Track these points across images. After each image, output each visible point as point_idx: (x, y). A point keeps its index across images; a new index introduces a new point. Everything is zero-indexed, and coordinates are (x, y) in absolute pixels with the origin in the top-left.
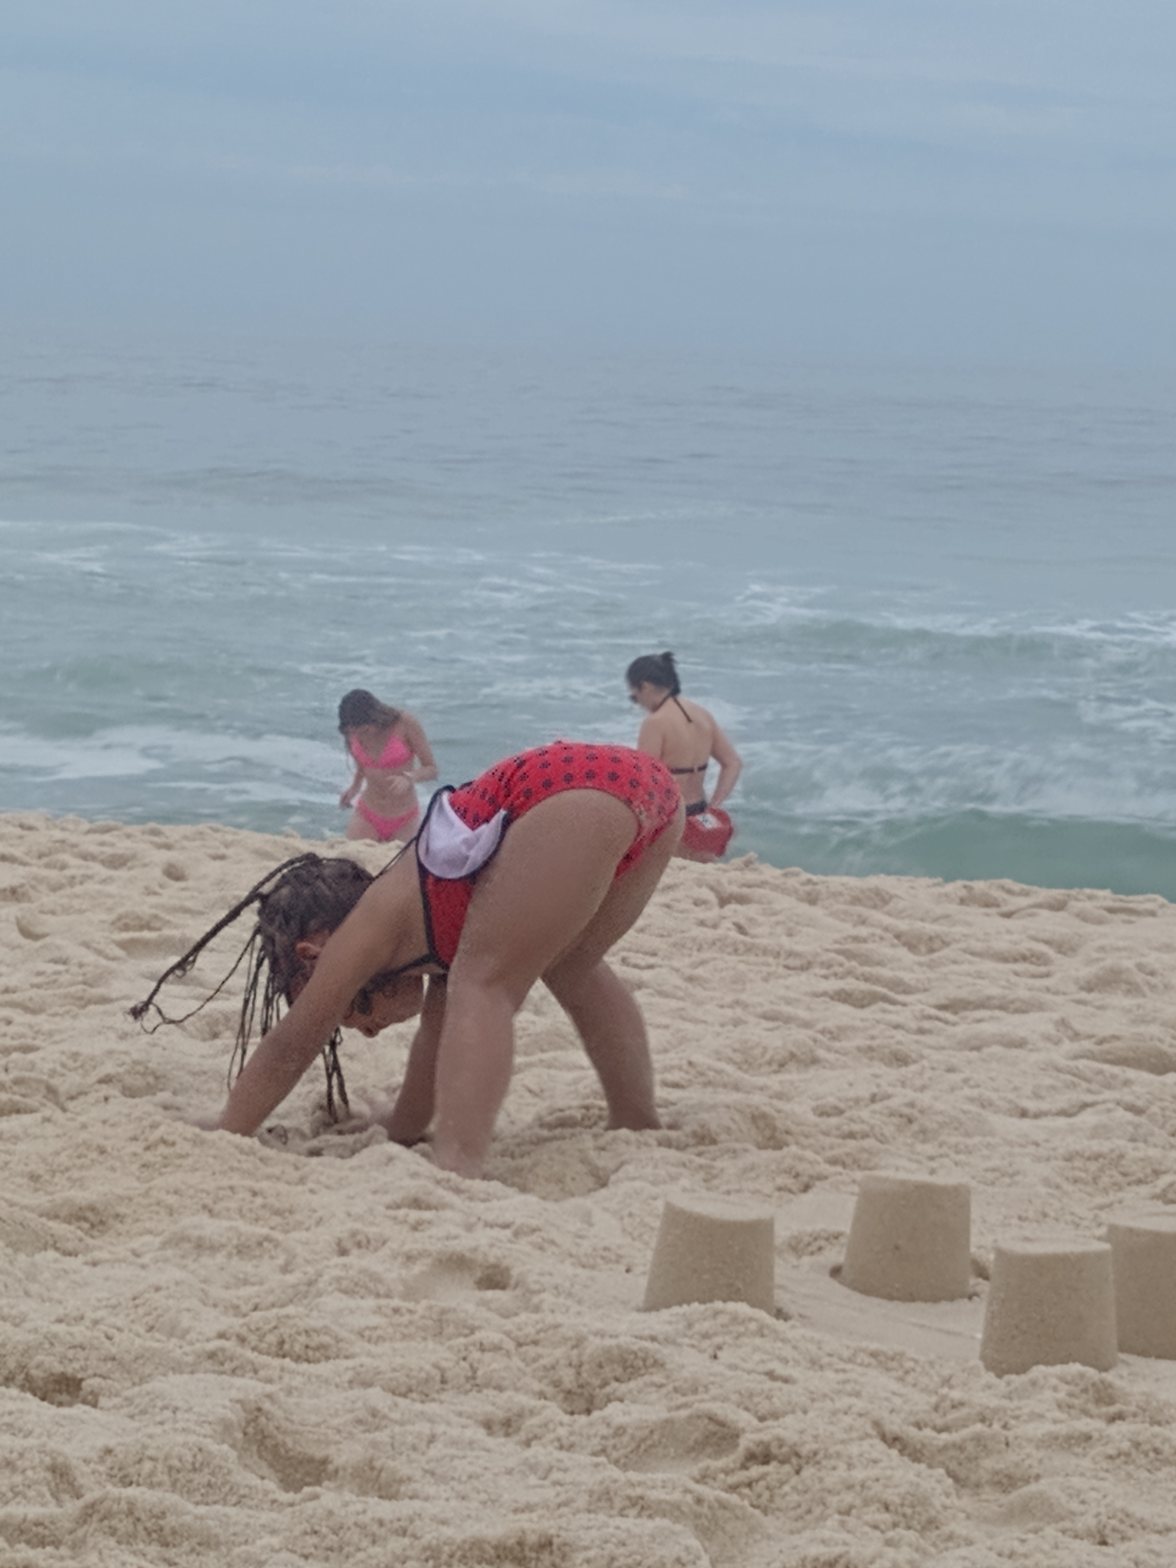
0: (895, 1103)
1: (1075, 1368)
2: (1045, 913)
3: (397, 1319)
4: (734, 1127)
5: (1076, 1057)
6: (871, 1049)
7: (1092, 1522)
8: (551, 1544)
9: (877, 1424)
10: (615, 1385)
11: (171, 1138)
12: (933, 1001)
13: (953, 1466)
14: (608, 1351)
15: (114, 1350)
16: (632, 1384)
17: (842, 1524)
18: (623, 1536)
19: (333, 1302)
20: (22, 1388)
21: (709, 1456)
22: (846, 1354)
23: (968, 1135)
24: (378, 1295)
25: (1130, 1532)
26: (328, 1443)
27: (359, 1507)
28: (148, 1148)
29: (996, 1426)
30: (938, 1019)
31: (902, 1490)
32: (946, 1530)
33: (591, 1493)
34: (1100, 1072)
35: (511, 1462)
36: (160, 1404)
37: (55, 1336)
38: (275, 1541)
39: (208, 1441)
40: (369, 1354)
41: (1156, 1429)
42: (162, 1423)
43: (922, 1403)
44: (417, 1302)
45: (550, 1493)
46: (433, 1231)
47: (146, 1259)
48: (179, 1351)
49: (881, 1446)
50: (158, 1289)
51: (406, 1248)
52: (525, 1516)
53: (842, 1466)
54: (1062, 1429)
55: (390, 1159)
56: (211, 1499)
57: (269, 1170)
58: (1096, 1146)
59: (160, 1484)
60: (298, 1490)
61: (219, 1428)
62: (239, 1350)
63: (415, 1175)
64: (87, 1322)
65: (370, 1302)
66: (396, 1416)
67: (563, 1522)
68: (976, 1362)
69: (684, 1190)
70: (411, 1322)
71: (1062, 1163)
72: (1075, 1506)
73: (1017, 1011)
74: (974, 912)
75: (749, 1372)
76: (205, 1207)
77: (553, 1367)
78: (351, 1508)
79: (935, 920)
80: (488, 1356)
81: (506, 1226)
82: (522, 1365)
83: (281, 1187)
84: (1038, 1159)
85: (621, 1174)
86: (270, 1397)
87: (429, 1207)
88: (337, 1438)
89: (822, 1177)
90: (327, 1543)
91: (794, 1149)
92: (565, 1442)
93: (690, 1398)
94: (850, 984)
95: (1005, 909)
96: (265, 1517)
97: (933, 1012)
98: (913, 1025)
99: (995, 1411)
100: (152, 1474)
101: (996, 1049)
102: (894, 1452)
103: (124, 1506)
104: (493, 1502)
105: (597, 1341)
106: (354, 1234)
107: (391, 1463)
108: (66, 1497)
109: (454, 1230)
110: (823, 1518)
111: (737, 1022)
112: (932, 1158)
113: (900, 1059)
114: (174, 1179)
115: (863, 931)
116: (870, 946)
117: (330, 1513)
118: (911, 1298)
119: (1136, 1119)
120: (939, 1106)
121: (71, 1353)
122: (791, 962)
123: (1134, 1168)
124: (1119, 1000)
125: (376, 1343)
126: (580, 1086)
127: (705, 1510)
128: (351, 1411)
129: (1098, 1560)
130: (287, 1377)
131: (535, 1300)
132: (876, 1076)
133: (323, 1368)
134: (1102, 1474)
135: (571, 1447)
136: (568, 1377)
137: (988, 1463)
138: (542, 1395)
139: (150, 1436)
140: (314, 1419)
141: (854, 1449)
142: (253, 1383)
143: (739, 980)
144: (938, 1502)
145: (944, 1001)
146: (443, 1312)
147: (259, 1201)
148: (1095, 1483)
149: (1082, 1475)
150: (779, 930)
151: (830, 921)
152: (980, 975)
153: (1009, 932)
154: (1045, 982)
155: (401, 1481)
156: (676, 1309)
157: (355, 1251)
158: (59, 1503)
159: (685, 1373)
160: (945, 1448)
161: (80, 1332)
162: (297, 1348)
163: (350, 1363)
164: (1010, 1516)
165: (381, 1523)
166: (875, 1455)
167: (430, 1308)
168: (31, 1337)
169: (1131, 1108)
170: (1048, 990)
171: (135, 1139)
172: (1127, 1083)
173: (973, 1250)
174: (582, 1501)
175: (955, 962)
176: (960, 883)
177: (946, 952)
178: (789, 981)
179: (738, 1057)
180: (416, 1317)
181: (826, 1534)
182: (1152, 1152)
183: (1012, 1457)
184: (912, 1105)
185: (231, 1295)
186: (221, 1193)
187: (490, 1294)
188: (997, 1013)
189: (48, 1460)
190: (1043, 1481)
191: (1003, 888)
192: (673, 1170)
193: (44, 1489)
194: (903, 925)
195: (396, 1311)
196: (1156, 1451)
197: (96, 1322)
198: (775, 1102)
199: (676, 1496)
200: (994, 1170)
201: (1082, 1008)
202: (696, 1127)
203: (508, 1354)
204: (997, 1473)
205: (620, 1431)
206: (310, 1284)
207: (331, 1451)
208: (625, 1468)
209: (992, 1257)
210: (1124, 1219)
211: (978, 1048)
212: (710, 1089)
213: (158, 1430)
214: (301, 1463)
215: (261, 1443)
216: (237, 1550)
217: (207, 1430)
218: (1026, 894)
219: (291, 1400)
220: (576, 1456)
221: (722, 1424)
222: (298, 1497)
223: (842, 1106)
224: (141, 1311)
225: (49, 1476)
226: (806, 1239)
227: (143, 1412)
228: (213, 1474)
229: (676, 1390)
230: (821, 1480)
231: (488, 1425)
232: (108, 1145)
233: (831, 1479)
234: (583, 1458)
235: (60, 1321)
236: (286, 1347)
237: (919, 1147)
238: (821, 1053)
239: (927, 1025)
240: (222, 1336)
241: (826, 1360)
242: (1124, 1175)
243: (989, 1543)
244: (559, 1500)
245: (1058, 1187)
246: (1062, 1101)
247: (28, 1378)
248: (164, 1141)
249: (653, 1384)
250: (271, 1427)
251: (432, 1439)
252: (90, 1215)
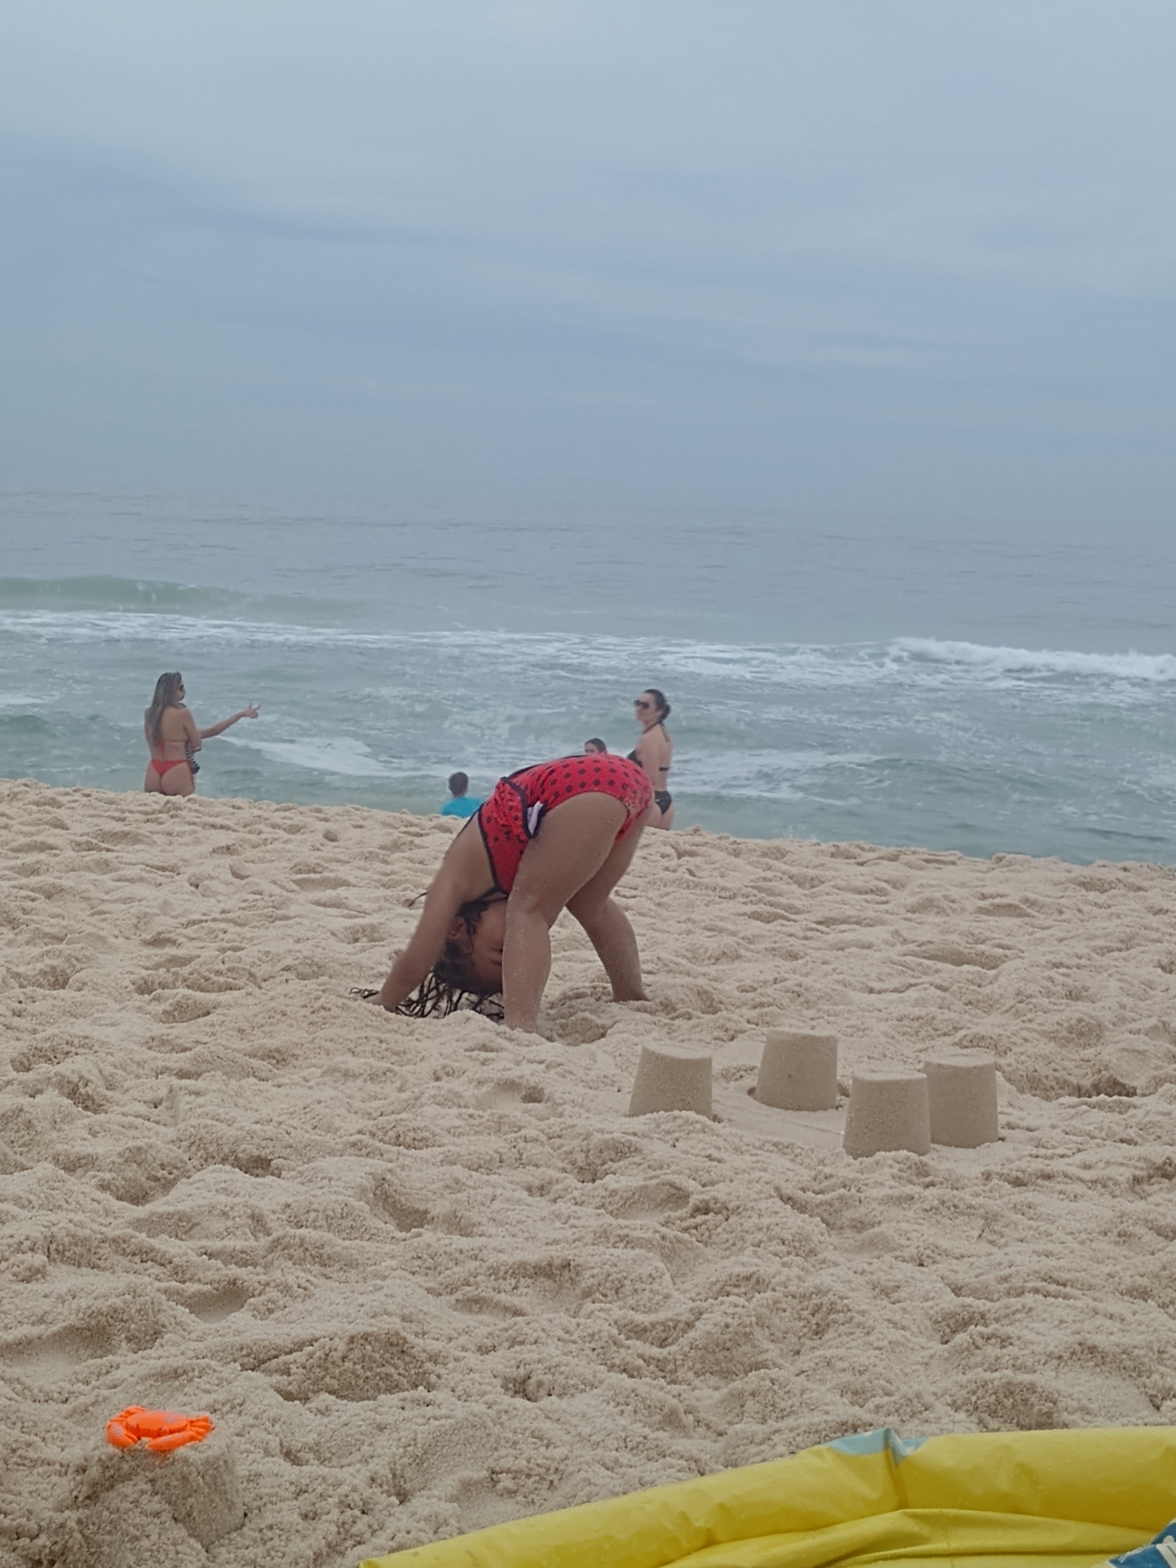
0: (789, 984)
1: (904, 1153)
2: (885, 862)
3: (471, 1121)
4: (687, 999)
5: (905, 955)
6: (774, 949)
7: (914, 1252)
8: (569, 1265)
9: (777, 1189)
10: (610, 1163)
11: (328, 1006)
12: (814, 919)
13: (825, 1215)
14: (606, 1142)
15: (291, 1141)
16: (621, 1163)
17: (755, 1252)
18: (616, 1260)
19: (431, 1110)
20: (233, 1165)
21: (671, 1209)
22: (758, 1144)
23: (836, 1004)
24: (460, 1106)
25: (939, 1258)
26: (427, 1201)
27: (447, 1242)
28: (313, 1012)
29: (853, 1190)
30: (817, 930)
31: (793, 1231)
32: (821, 1257)
33: (595, 1233)
34: (920, 964)
35: (545, 1213)
36: (320, 1175)
37: (254, 1132)
38: (394, 1263)
39: (351, 1199)
40: (454, 1144)
41: (955, 1192)
42: (321, 1188)
43: (806, 1175)
44: (484, 1111)
45: (569, 1233)
46: (495, 1065)
47: (312, 1083)
48: (332, 1142)
49: (781, 1203)
50: (319, 1102)
51: (477, 1077)
52: (553, 1247)
53: (755, 1216)
54: (895, 1192)
55: (468, 1019)
56: (353, 1236)
57: (390, 1027)
58: (917, 1011)
59: (321, 1227)
60: (408, 1231)
61: (358, 1191)
62: (371, 1142)
63: (483, 1030)
64: (274, 1123)
65: (455, 1111)
66: (471, 1183)
67: (577, 1251)
68: (840, 1149)
69: (655, 1039)
70: (481, 1124)
71: (895, 1022)
72: (903, 1241)
73: (867, 925)
74: (839, 862)
75: (696, 1156)
76: (349, 1050)
77: (571, 1152)
78: (442, 1242)
79: (815, 867)
80: (530, 1145)
81: (541, 1062)
82: (551, 1151)
83: (399, 1037)
84: (880, 1020)
85: (614, 1029)
86: (390, 1171)
87: (492, 1050)
88: (434, 1197)
89: (743, 1032)
90: (427, 1264)
91: (724, 1013)
92: (579, 1200)
93: (659, 1172)
94: (761, 908)
95: (859, 860)
96: (387, 1248)
97: (814, 926)
98: (801, 934)
99: (853, 1180)
100: (315, 1221)
101: (853, 949)
102: (788, 1207)
103: (297, 1241)
104: (533, 1238)
105: (599, 1135)
106: (444, 1067)
107: (468, 1214)
108: (260, 1235)
109: (508, 1066)
110: (742, 1249)
111: (689, 932)
112: (812, 1019)
113: (794, 956)
114: (330, 1032)
115: (769, 874)
116: (773, 883)
117: (429, 1245)
118: (800, 1109)
119: (943, 994)
120: (817, 986)
121: (264, 1143)
122: (723, 894)
123: (941, 1026)
124: (931, 918)
125: (459, 1136)
126: (589, 973)
127: (668, 1244)
128: (443, 1180)
129: (918, 1276)
130: (401, 1159)
131: (560, 1109)
132: (778, 967)
133: (425, 1153)
134: (921, 1221)
135: (582, 1203)
136: (580, 1158)
137: (848, 1214)
138: (564, 1170)
139: (314, 1196)
140: (418, 1185)
141: (762, 1205)
142: (380, 1162)
143: (690, 906)
144: (816, 1238)
145: (820, 919)
146: (501, 1117)
147: (384, 1046)
148: (916, 1226)
149: (908, 1221)
150: (715, 873)
151: (748, 867)
152: (844, 903)
153: (862, 875)
154: (885, 907)
155: (474, 1225)
156: (649, 1115)
157: (445, 1078)
158: (256, 1239)
159: (655, 1156)
160: (821, 1204)
161: (270, 1130)
162: (408, 1140)
163: (442, 1149)
164: (861, 1248)
165: (461, 1252)
166: (777, 1209)
167: (493, 1114)
168: (239, 1133)
169: (939, 987)
170: (887, 912)
171: (305, 1006)
172: (937, 971)
173: (839, 1078)
174: (589, 1238)
175: (827, 894)
176: (831, 843)
177: (822, 887)
178: (722, 906)
179: (689, 955)
180: (484, 1120)
181: (745, 1259)
182: (953, 1015)
183: (863, 1210)
184: (800, 985)
185: (366, 1106)
186: (360, 1041)
187: (531, 1105)
188: (854, 926)
189: (249, 1211)
190: (883, 1225)
191: (858, 847)
192: (648, 1026)
193: (247, 1230)
194: (794, 870)
195: (471, 1116)
196: (955, 1206)
197: (280, 1123)
198: (712, 983)
199: (649, 1235)
200: (852, 1027)
201: (909, 924)
202: (662, 999)
203: (542, 1144)
204: (853, 1220)
205: (613, 1193)
206: (416, 1099)
207: (429, 1205)
208: (617, 1216)
209: (851, 1082)
210: (935, 1059)
211: (842, 949)
212: (671, 975)
213: (320, 1192)
214: (410, 1213)
215: (385, 1200)
216: (369, 1269)
217: (350, 1192)
218: (872, 850)
219: (404, 1173)
220: (585, 1209)
221: (679, 1189)
222: (409, 1235)
223: (755, 985)
224: (308, 1116)
225: (250, 1222)
226: (733, 1071)
227: (311, 1181)
228: (354, 1220)
229: (649, 1167)
230: (742, 1225)
231: (529, 1190)
232: (288, 1010)
233: (748, 1224)
234: (591, 1210)
235: (257, 1122)
236: (401, 1139)
237: (805, 1012)
238: (742, 952)
239: (809, 934)
240: (360, 1132)
241: (745, 1148)
242: (936, 1030)
243: (848, 1265)
244: (574, 1237)
245: (893, 1038)
246: (896, 982)
247: (237, 1159)
248: (324, 1008)
249: (635, 1163)
250: (391, 1191)
251: (494, 1198)
252: (277, 1055)
